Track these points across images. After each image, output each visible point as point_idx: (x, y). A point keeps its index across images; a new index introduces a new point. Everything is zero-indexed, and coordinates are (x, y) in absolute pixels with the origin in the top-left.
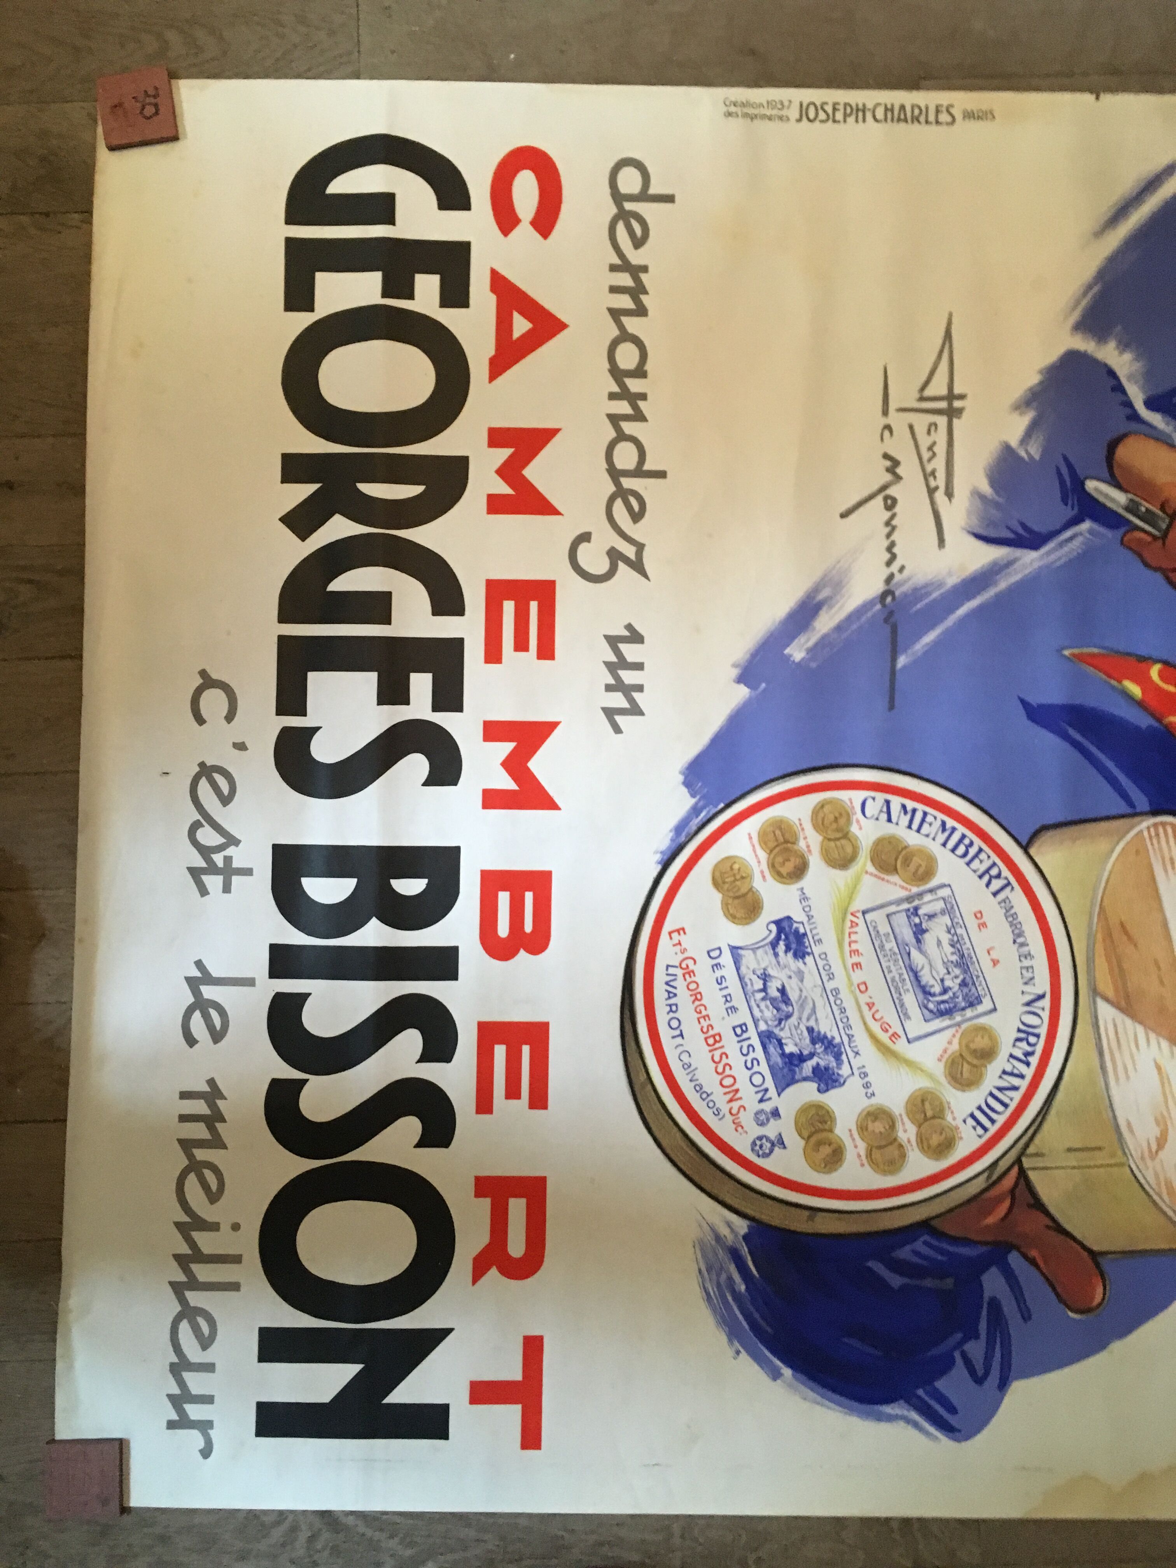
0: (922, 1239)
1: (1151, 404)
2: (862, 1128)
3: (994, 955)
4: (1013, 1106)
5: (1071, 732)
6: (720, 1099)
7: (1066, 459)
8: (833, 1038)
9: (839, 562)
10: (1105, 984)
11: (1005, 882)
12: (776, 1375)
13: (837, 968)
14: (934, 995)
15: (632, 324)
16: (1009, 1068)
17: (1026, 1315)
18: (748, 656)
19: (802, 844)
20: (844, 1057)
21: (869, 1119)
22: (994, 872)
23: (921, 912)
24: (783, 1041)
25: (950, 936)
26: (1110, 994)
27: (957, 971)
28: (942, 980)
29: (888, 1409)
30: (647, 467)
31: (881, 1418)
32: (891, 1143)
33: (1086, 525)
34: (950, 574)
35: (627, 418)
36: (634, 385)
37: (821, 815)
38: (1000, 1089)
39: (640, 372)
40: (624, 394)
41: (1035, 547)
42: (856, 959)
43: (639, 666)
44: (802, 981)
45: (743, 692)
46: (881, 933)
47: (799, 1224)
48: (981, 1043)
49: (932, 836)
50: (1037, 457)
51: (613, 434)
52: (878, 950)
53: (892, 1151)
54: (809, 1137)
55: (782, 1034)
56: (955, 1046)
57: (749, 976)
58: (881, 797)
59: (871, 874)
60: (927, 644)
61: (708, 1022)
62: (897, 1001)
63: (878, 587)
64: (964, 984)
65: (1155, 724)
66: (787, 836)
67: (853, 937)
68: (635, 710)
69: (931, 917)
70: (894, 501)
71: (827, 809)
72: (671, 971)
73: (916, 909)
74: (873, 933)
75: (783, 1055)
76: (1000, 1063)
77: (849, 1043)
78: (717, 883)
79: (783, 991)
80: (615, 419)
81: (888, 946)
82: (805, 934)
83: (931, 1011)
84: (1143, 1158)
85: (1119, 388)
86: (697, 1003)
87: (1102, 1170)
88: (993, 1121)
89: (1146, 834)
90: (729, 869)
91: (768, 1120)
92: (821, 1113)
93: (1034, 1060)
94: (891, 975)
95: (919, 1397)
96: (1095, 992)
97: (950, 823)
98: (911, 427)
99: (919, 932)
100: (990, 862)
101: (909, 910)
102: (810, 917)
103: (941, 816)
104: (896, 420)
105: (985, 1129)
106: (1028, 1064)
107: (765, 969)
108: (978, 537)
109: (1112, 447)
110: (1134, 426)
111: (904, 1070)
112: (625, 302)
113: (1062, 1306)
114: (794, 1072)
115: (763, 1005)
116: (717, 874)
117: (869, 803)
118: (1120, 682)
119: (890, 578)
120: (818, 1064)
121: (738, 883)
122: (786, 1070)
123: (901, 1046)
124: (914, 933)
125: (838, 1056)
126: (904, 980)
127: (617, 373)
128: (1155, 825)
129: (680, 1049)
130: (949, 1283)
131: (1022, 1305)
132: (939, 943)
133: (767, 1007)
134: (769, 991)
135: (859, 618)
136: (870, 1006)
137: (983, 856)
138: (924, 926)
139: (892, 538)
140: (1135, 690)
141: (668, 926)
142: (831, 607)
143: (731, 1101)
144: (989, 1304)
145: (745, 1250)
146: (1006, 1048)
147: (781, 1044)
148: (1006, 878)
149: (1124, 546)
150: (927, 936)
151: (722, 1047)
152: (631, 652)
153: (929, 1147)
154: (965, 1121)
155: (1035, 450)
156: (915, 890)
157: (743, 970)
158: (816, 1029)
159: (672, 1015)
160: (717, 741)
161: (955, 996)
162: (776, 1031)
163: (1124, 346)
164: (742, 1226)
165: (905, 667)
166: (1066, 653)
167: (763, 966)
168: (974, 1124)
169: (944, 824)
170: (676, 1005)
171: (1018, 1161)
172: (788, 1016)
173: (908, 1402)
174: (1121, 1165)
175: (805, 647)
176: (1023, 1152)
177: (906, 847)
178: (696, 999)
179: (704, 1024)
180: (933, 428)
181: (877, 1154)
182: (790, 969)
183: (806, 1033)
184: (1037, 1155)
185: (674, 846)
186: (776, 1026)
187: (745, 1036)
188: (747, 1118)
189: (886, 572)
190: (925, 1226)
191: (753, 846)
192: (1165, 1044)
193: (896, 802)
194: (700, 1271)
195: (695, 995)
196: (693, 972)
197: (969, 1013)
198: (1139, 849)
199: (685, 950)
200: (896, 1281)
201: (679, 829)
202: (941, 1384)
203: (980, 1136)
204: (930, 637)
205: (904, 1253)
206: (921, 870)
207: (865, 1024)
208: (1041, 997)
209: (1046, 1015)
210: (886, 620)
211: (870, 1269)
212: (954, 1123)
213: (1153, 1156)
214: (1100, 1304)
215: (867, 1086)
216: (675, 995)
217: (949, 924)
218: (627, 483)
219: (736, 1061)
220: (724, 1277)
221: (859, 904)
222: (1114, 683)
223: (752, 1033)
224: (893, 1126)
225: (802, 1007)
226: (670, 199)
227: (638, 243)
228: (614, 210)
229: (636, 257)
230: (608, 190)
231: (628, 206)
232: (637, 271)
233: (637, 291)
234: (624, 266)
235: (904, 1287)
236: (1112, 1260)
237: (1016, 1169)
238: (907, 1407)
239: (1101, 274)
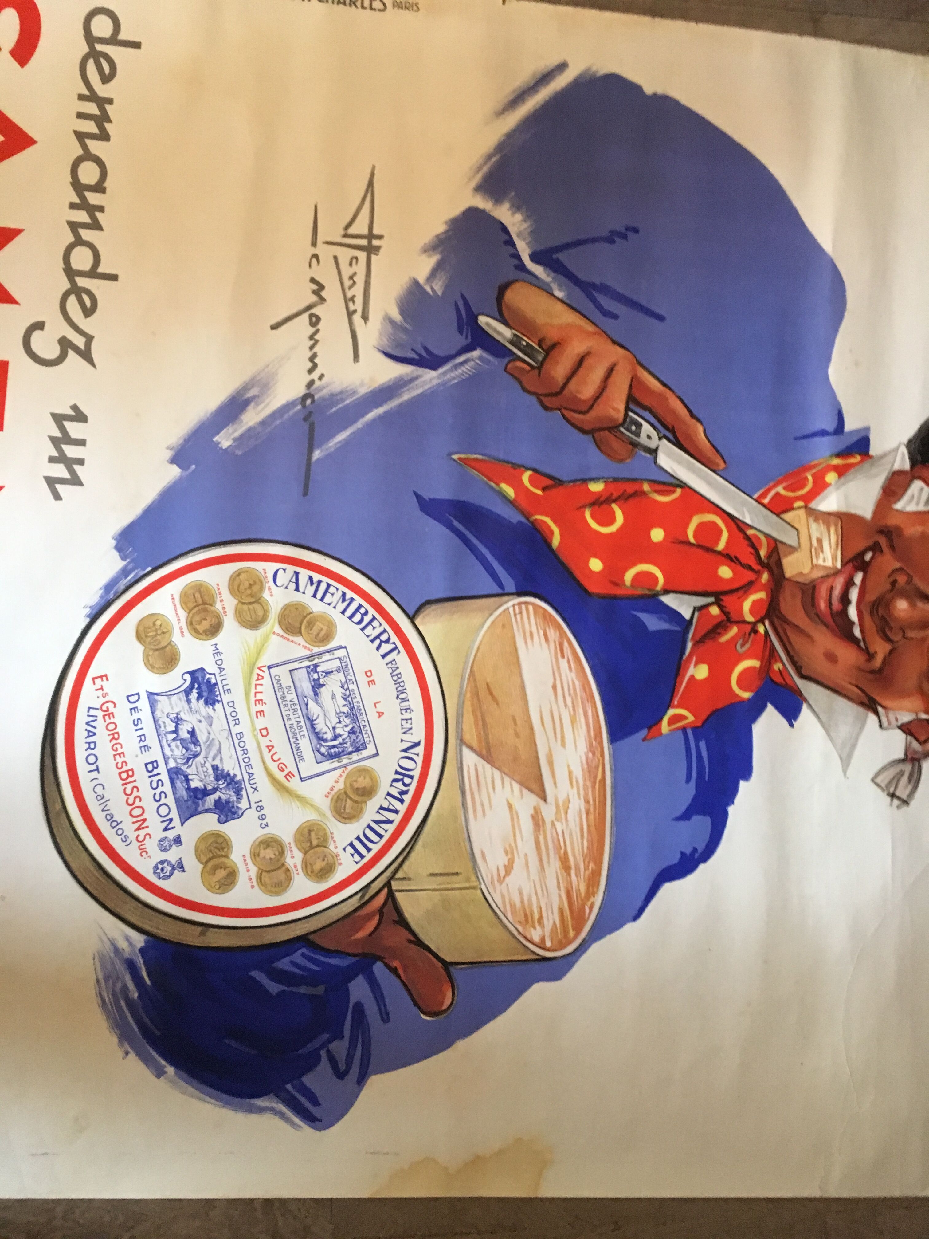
0: (300, 952)
1: (535, 257)
2: (255, 855)
3: (380, 708)
4: (387, 836)
5: (456, 524)
6: (128, 826)
7: (463, 297)
8: (235, 775)
9: (268, 366)
10: (470, 735)
11: (393, 646)
12: (160, 1073)
13: (243, 715)
14: (325, 740)
15: (95, 146)
16: (385, 805)
17: (385, 1017)
18: (181, 441)
19: (218, 606)
20: (244, 792)
21: (262, 846)
22: (384, 637)
23: (319, 669)
24: (190, 777)
25: (343, 691)
26: (475, 744)
27: (347, 721)
28: (334, 728)
29: (260, 1102)
30: (100, 270)
31: (252, 1110)
32: (279, 868)
33: (477, 353)
34: (362, 384)
35: (85, 226)
36: (93, 198)
37: (236, 583)
38: (377, 822)
39: (99, 188)
40: (83, 205)
41: (434, 368)
42: (259, 707)
43: (82, 443)
44: (211, 725)
45: (175, 472)
46: (284, 686)
47: (192, 938)
48: (363, 782)
49: (333, 605)
50: (440, 293)
51: (71, 239)
52: (280, 701)
53: (280, 875)
54: (206, 863)
55: (189, 771)
56: (341, 786)
57: (163, 719)
58: (291, 569)
59: (278, 635)
60: (339, 442)
61: (123, 759)
62: (293, 745)
63: (301, 391)
64: (352, 732)
65: (523, 520)
66: (206, 598)
67: (259, 688)
68: (75, 481)
69: (328, 673)
70: (318, 319)
71: (243, 577)
72: (92, 712)
73: (316, 666)
74: (277, 686)
75: (188, 789)
76: (379, 799)
77: (249, 780)
78: (139, 637)
79: (192, 733)
80: (74, 226)
81: (289, 698)
82: (216, 684)
83: (322, 754)
84: (492, 882)
85: (510, 243)
86: (114, 742)
87: (457, 892)
88: (369, 850)
89: (511, 610)
90: (152, 625)
91: (171, 846)
92: (220, 840)
93: (407, 798)
94: (290, 722)
95: (288, 1092)
96: (462, 741)
97: (350, 594)
98: (335, 258)
99: (317, 686)
100: (381, 629)
101: (309, 667)
102: (221, 670)
103: (342, 588)
104: (321, 250)
105: (362, 857)
106: (402, 801)
107: (178, 714)
108: (388, 355)
109: (502, 290)
110: (523, 275)
111: (296, 804)
112: (90, 127)
113: (416, 1009)
114: (197, 805)
115: (173, 744)
116: (141, 628)
117: (281, 572)
118: (497, 484)
119: (311, 383)
120: (220, 798)
121: (159, 637)
122: (190, 803)
123: (294, 784)
124: (313, 687)
125: (238, 792)
126: (301, 727)
127: (78, 186)
128: (520, 604)
129: (95, 782)
130: (320, 990)
131: (383, 1009)
132: (333, 696)
133: (177, 747)
134: (180, 732)
135: (282, 416)
136: (270, 748)
137: (375, 623)
138: (321, 681)
139: (315, 350)
140: (510, 492)
141: (92, 672)
142: (257, 405)
143: (138, 829)
144: (353, 1007)
145: (140, 961)
146: (384, 786)
147: (187, 780)
148: (394, 643)
149: (508, 373)
150: (323, 690)
151: (134, 781)
152: (74, 429)
153: (312, 872)
154: (344, 849)
155: (438, 287)
156: (316, 650)
157: (158, 713)
158: (220, 768)
159: (90, 752)
160: (149, 513)
161: (344, 742)
162: (184, 768)
163: (516, 208)
164: (139, 940)
165: (318, 459)
166: (455, 457)
167: (176, 711)
168: (353, 851)
169: (344, 594)
170: (95, 743)
171: (388, 884)
172: (196, 756)
173: (277, 1096)
174: (474, 888)
175: (232, 437)
176: (392, 877)
177: (311, 613)
178: (114, 738)
179: (119, 760)
180: (354, 261)
181: (266, 877)
182: (200, 714)
183: (211, 771)
184: (404, 879)
185: (103, 602)
186: (184, 764)
187: (155, 772)
188: (151, 845)
189: (308, 378)
190: (303, 940)
191: (175, 605)
192: (516, 787)
193: (304, 574)
194: (98, 981)
195: (113, 734)
196: (112, 713)
197: (355, 756)
198: (505, 624)
199: (107, 694)
200: (274, 988)
201: (108, 587)
202: (308, 1080)
203: (357, 863)
204: (341, 437)
205: (284, 964)
206: (321, 635)
207: (264, 762)
208: (417, 744)
209: (420, 760)
210: (305, 419)
211: (251, 977)
212: (335, 851)
213: (501, 882)
214: (449, 1008)
215: (262, 818)
216: (95, 734)
217: (343, 680)
218: (81, 282)
219: (146, 793)
220: (119, 985)
221: (264, 661)
222: (492, 484)
223: (162, 768)
224: (282, 853)
225: (209, 747)
226: (136, 45)
227: (106, 79)
228: (86, 49)
229: (102, 90)
230: (82, 32)
231: (99, 47)
232: (102, 102)
233: (102, 119)
234: (92, 97)
235: (281, 994)
236: (461, 969)
237: (386, 890)
238: (276, 1100)
239: (500, 147)
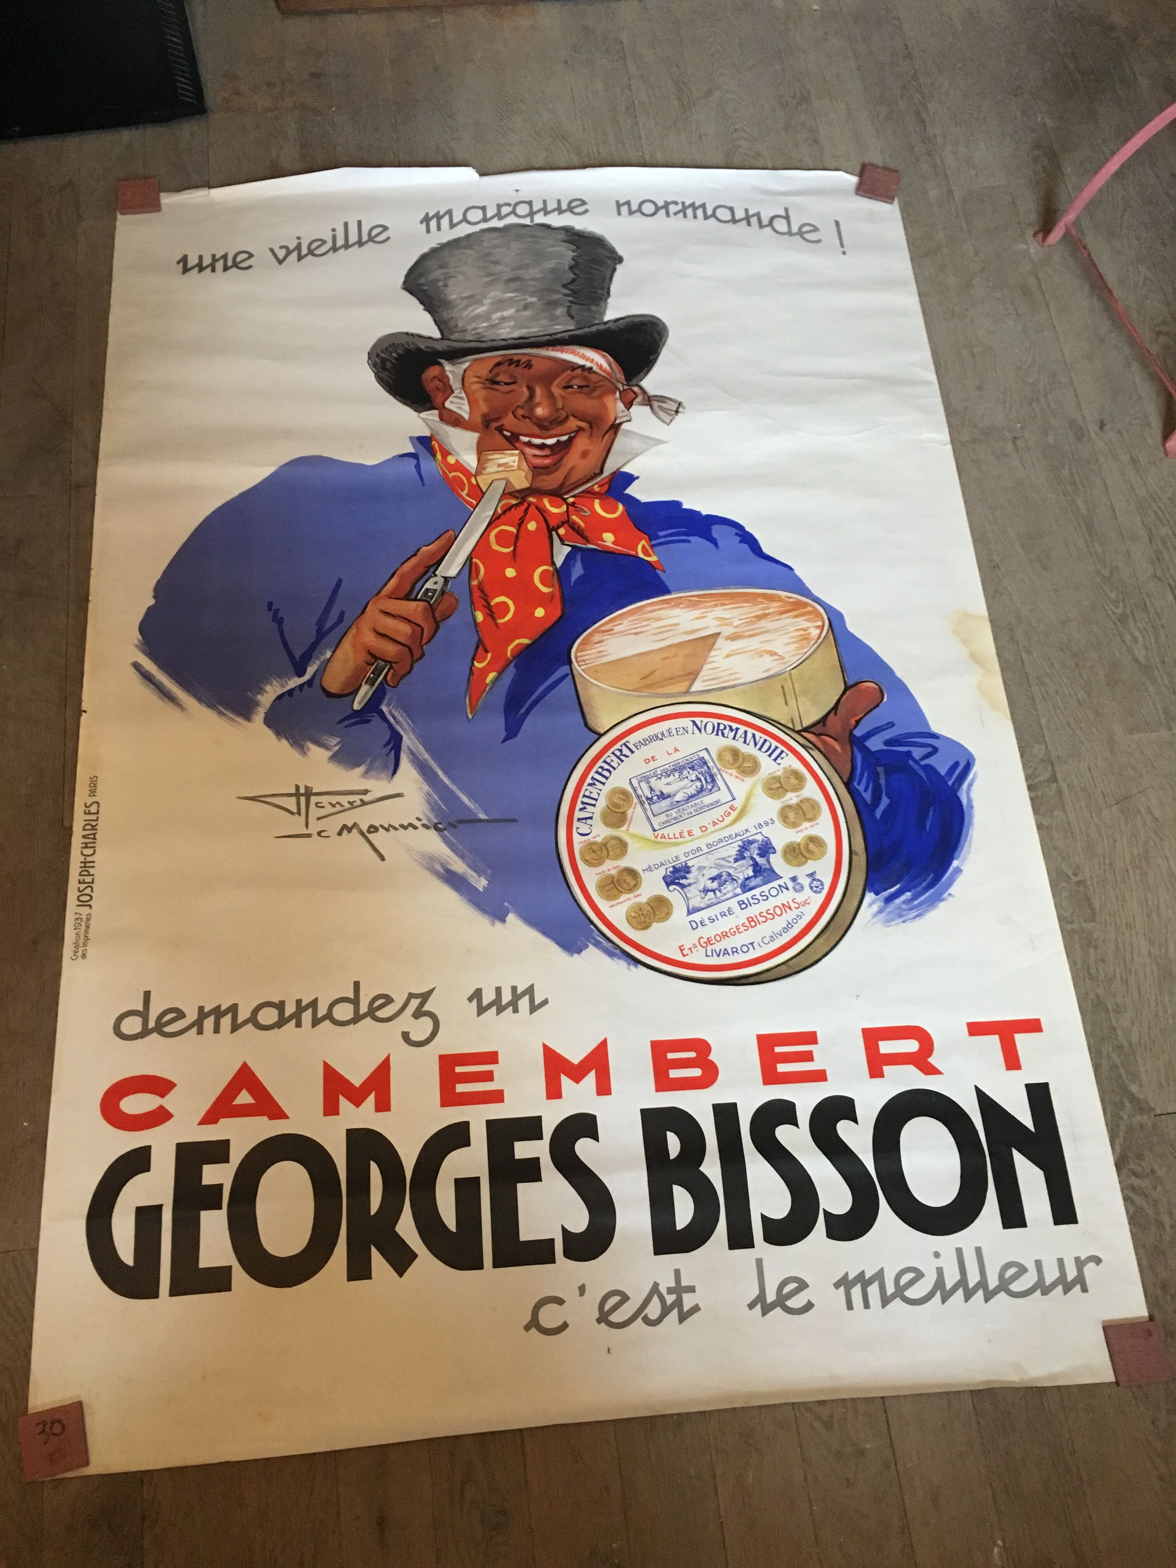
0: (857, 787)
1: (301, 673)
2: (794, 825)
3: (672, 751)
4: (765, 737)
5: (523, 711)
6: (790, 915)
7: (339, 722)
8: (739, 846)
9: (416, 860)
10: (682, 686)
11: (623, 746)
12: (958, 870)
13: (694, 845)
14: (702, 786)
15: (243, 1014)
16: (743, 740)
17: (890, 725)
18: (486, 916)
19: (613, 872)
20: (750, 838)
21: (787, 821)
22: (618, 753)
23: (650, 796)
24: (746, 877)
25: (663, 778)
26: (687, 684)
27: (685, 772)
28: (692, 781)
29: (964, 801)
30: (351, 996)
31: (971, 806)
32: (801, 807)
33: (384, 708)
34: (421, 789)
35: (315, 1013)
36: (290, 1009)
37: (593, 861)
38: (756, 744)
39: (280, 1006)
40: (297, 1017)
41: (401, 738)
42: (686, 834)
43: (498, 990)
44: (705, 867)
45: (511, 918)
46: (666, 819)
47: (861, 860)
48: (728, 757)
49: (599, 792)
50: (338, 740)
51: (327, 1023)
52: (677, 821)
53: (805, 806)
54: (805, 857)
55: (742, 878)
56: (734, 772)
57: (706, 902)
58: (576, 824)
59: (629, 827)
60: (470, 800)
61: (741, 927)
62: (710, 808)
63: (432, 834)
64: (692, 768)
65: (512, 665)
66: (608, 882)
67: (671, 836)
68: (530, 990)
69: (652, 789)
70: (371, 826)
71: (587, 858)
72: (709, 953)
73: (648, 799)
74: (666, 824)
75: (755, 876)
76: (739, 745)
77: (740, 835)
78: (646, 927)
79: (713, 879)
80: (316, 1022)
81: (675, 815)
82: (674, 867)
83: (713, 787)
84: (785, 663)
85: (290, 692)
86: (729, 935)
87: (796, 686)
88: (776, 748)
89: (583, 667)
90: (635, 919)
91: (799, 884)
92: (788, 851)
93: (734, 726)
94: (693, 812)
95: (953, 784)
96: (687, 692)
97: (589, 780)
98: (318, 819)
99: (663, 796)
100: (612, 756)
101: (649, 803)
102: (662, 864)
103: (585, 787)
104: (313, 829)
105: (782, 752)
106: (737, 729)
107: (700, 891)
108: (394, 772)
109: (329, 695)
110: (316, 682)
111: (752, 801)
112: (226, 1021)
113: (881, 705)
114: (765, 869)
115: (724, 891)
116: (640, 927)
117: (580, 831)
118: (487, 685)
119: (425, 826)
120: (757, 855)
121: (645, 912)
122: (765, 874)
123: (738, 804)
124: (664, 799)
125: (751, 842)
126: (695, 804)
127: (281, 1023)
128: (577, 662)
129: (761, 944)
130: (880, 769)
131: (885, 727)
132: (669, 784)
133: (725, 888)
134: (714, 888)
135: (454, 844)
136: (715, 824)
137: (608, 760)
138: (659, 793)
139: (397, 826)
140: (492, 676)
141: (678, 957)
142: (448, 863)
143: (790, 908)
144: (888, 746)
145: (885, 894)
146: (729, 742)
147: (748, 878)
148: (621, 746)
149: (397, 685)
150: (665, 792)
151: (756, 916)
152: (488, 997)
153: (800, 785)
154: (779, 764)
155: (333, 741)
156: (635, 800)
157: (703, 905)
158: (736, 857)
159: (739, 951)
160: (546, 933)
161: (701, 773)
162: (740, 882)
163: (261, 691)
164: (870, 897)
165: (486, 815)
166: (470, 716)
167: (698, 893)
168: (780, 758)
169: (590, 785)
170: (732, 948)
171: (798, 732)
172: (729, 875)
173: (957, 791)
174: (790, 675)
175: (477, 877)
176: (793, 730)
177: (608, 807)
178: (726, 935)
179: (742, 929)
180: (319, 805)
181: (809, 816)
182: (698, 875)
183: (738, 863)
184: (793, 722)
185: (624, 957)
186: (737, 882)
187: (746, 902)
188: (800, 897)
189: (421, 828)
190: (848, 785)
191: (618, 903)
192: (712, 653)
193: (578, 814)
194: (904, 922)
195: (723, 936)
196: (708, 939)
197: (711, 764)
198: (595, 671)
199: (694, 945)
200: (885, 801)
201: (611, 955)
202: (943, 771)
203: (787, 755)
204: (465, 799)
205: (867, 796)
206: (623, 797)
207: (726, 827)
208: (694, 722)
209: (705, 720)
210: (455, 827)
211: (881, 817)
212: (781, 771)
213: (782, 658)
214: (876, 684)
215: (767, 824)
216: (726, 949)
217: (655, 778)
218: (363, 1009)
219: (763, 907)
220: (904, 906)
221: (650, 834)
222: (487, 689)
223: (744, 897)
224: (790, 807)
225: (721, 866)
226: (147, 995)
227: (181, 1015)
228: (155, 1035)
229: (192, 1016)
230: (139, 1041)
231: (152, 1024)
232: (202, 1014)
233: (218, 1012)
234: (198, 1024)
235: (888, 796)
236: (848, 678)
237: (803, 733)
238: (960, 790)
239: (211, 706)
